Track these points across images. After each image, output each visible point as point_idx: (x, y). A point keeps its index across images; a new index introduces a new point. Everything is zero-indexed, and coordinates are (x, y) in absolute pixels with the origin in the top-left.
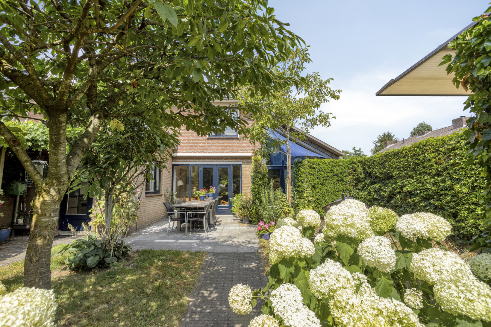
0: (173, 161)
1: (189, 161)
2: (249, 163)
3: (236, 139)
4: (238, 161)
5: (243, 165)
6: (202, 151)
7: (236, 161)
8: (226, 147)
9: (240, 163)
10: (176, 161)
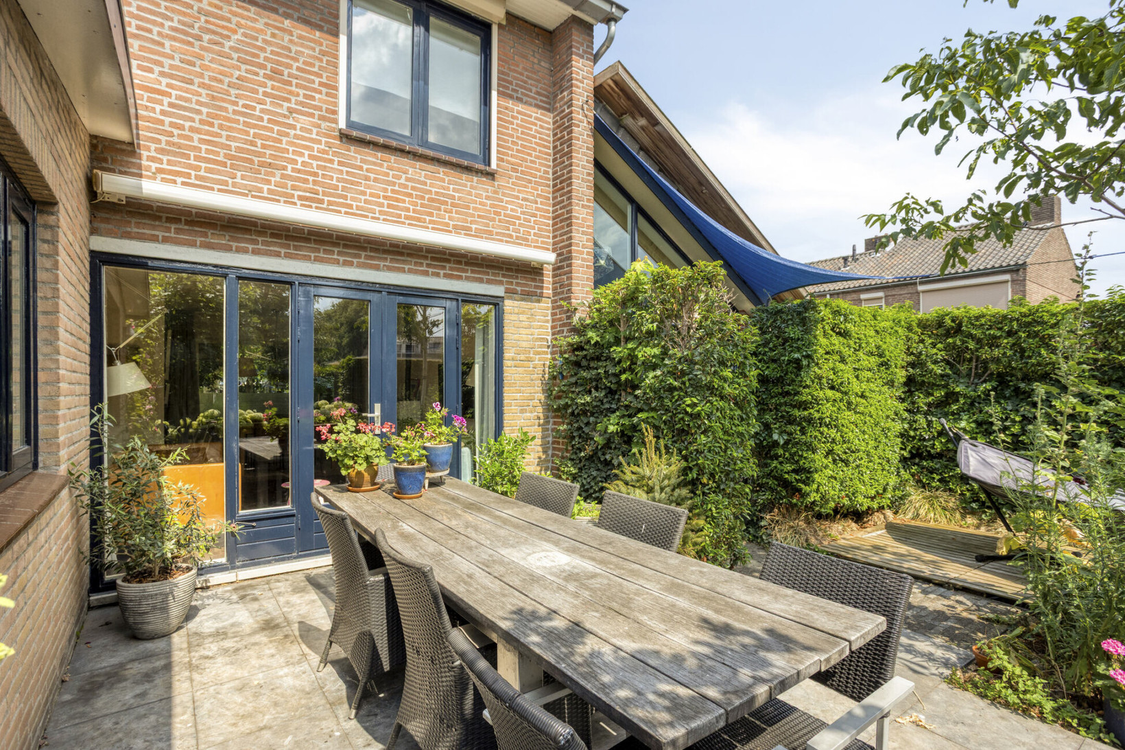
0: (94, 231)
1: (228, 249)
2: (533, 295)
3: (478, 172)
4: (489, 282)
5: (507, 303)
6: (311, 201)
7: (481, 281)
8: (436, 203)
9: (498, 290)
10: (128, 236)
